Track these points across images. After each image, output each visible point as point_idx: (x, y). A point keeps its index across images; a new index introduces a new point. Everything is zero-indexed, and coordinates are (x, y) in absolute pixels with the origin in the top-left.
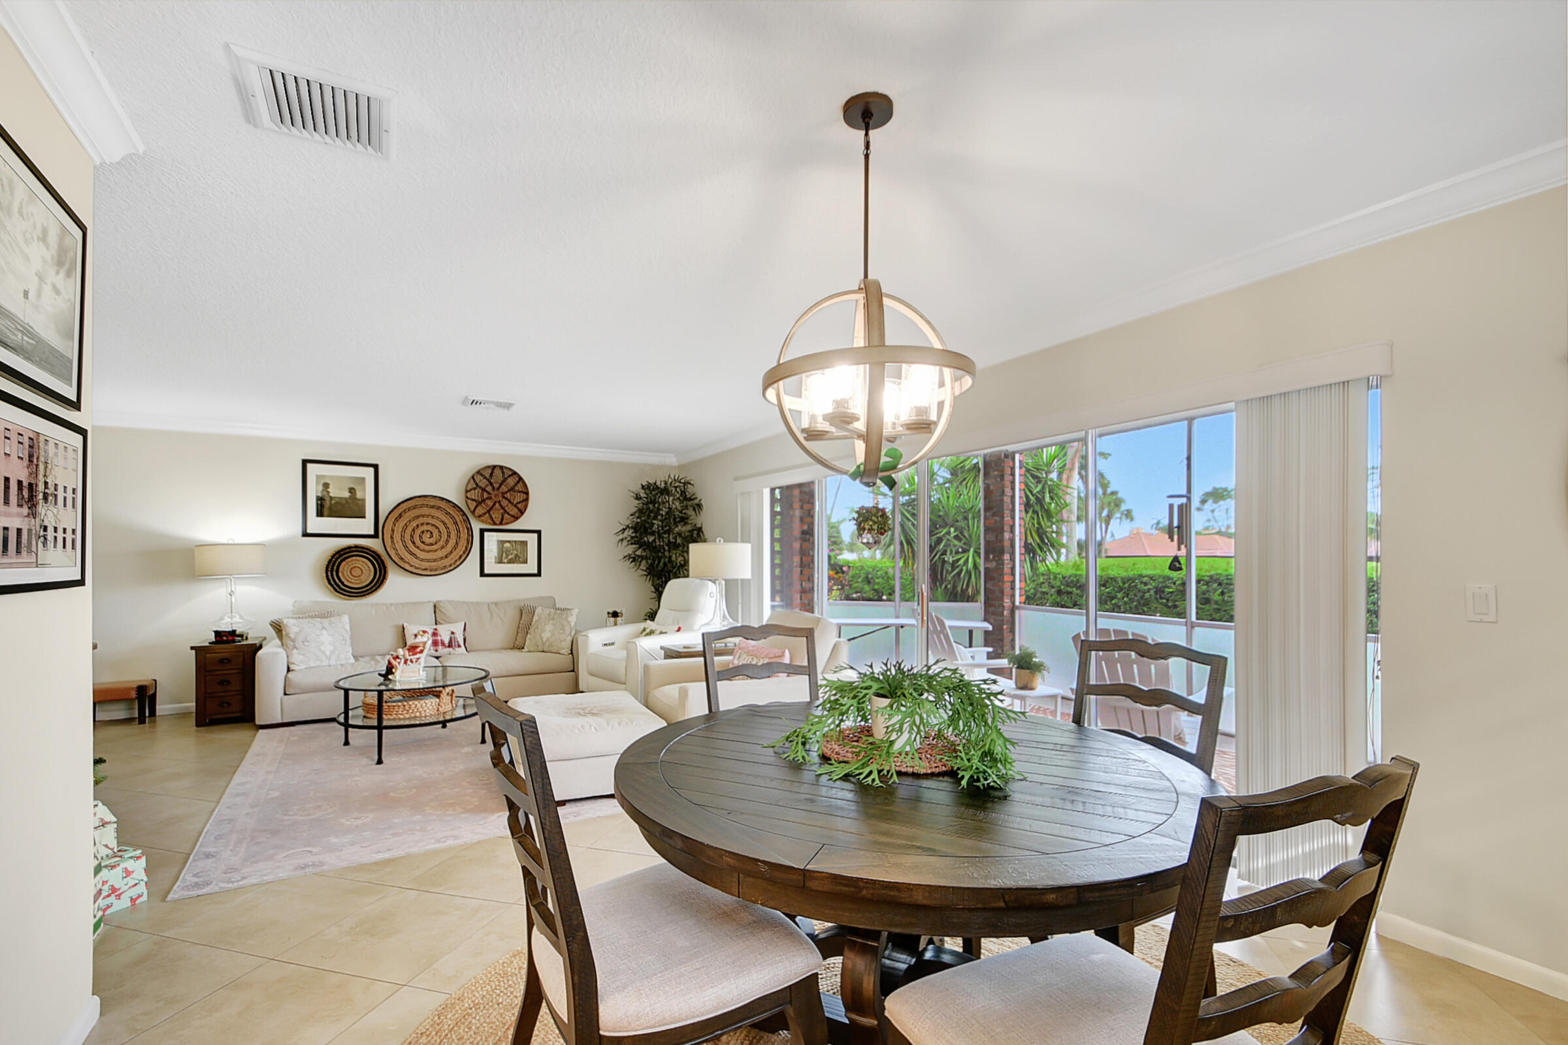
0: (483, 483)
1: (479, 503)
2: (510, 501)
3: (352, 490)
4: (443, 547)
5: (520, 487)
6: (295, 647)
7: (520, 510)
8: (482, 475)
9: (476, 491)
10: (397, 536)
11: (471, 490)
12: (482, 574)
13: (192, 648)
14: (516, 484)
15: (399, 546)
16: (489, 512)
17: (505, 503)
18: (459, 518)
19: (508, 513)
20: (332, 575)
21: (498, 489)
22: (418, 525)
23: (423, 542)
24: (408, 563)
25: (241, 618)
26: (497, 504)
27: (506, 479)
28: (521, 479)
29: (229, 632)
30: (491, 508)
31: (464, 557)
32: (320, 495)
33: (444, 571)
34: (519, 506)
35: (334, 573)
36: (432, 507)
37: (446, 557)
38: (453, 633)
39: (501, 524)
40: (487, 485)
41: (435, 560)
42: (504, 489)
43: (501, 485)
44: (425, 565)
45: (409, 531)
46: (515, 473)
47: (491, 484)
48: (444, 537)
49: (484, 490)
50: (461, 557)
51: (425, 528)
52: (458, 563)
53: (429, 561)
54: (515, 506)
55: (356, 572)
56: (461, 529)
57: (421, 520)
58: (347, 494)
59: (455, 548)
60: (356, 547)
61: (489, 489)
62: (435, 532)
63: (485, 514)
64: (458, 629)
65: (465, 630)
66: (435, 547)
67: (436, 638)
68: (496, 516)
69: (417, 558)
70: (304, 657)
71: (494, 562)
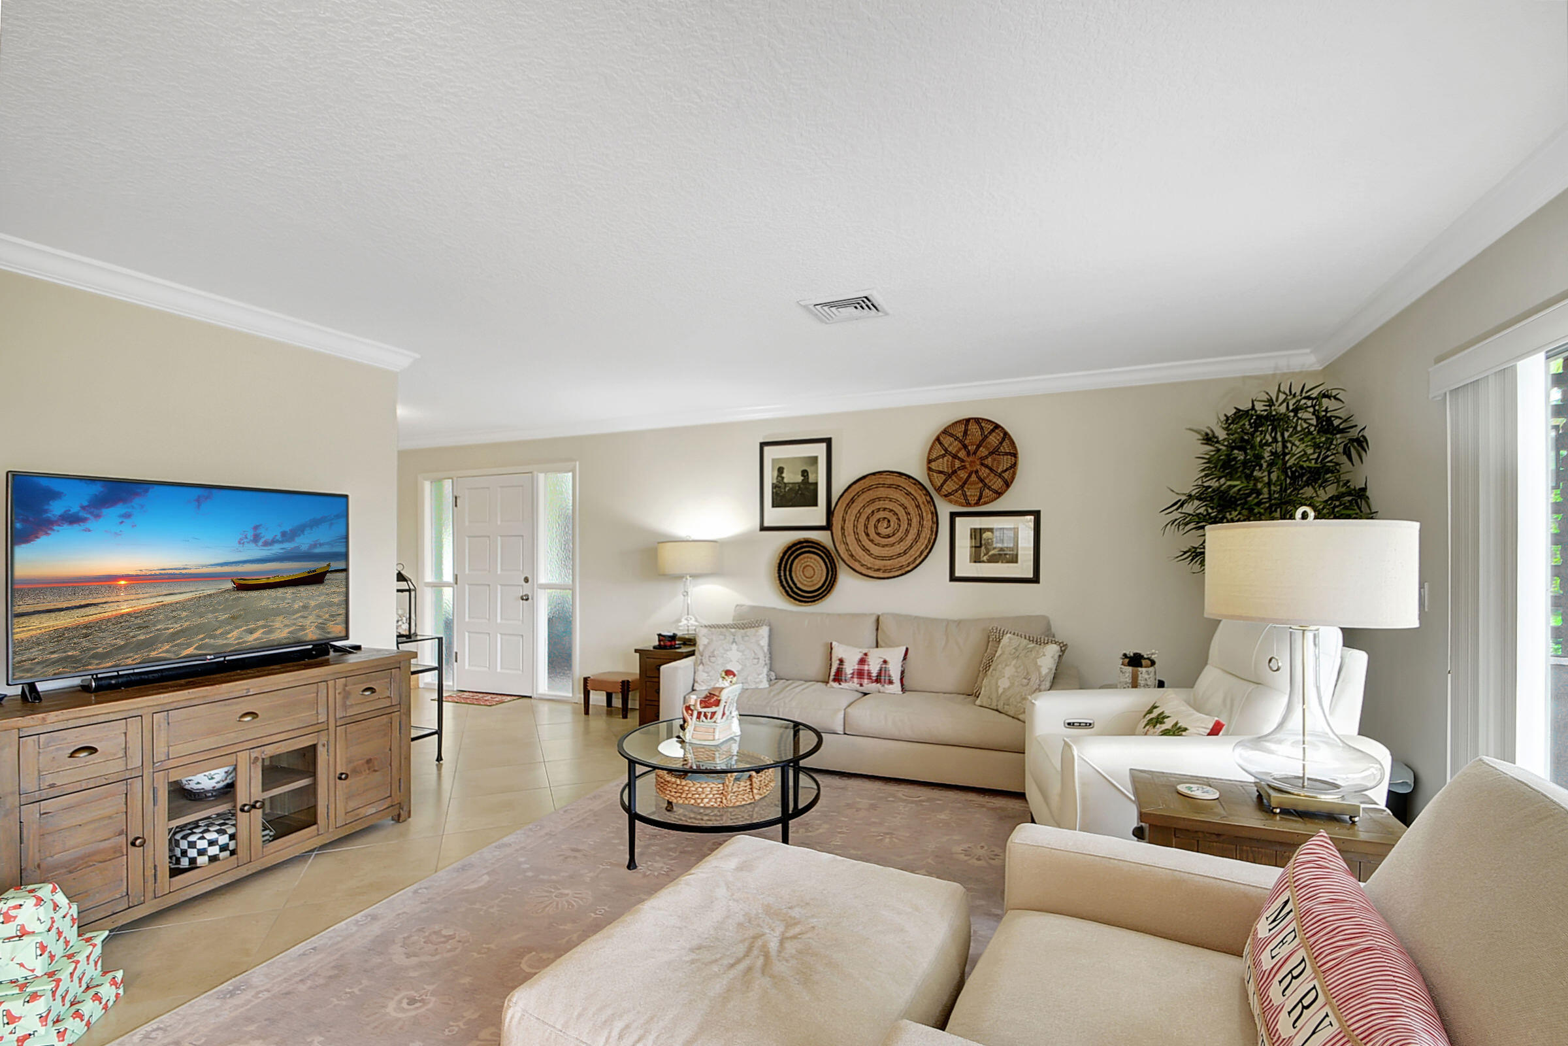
0: (954, 447)
1: (949, 476)
2: (991, 470)
3: (805, 473)
4: (901, 540)
5: (1006, 447)
7: (1005, 481)
8: (952, 435)
9: (945, 459)
10: (849, 526)
11: (937, 458)
12: (953, 578)
13: (636, 651)
14: (1001, 443)
15: (851, 539)
16: (962, 487)
17: (984, 472)
18: (921, 499)
19: (989, 488)
20: (785, 575)
21: (975, 453)
22: (873, 512)
23: (878, 534)
24: (859, 562)
26: (974, 475)
27: (986, 437)
28: (1006, 434)
29: (669, 637)
30: (965, 483)
31: (925, 553)
32: (775, 481)
33: (900, 572)
34: (1006, 475)
35: (788, 573)
36: (890, 486)
37: (905, 553)
38: (885, 662)
39: (977, 504)
40: (960, 450)
41: (891, 558)
42: (983, 452)
43: (979, 446)
44: (879, 563)
45: (862, 520)
46: (997, 426)
47: (965, 447)
48: (904, 526)
49: (955, 457)
50: (921, 553)
51: (882, 514)
52: (917, 562)
53: (883, 558)
54: (1000, 476)
55: (809, 572)
56: (924, 514)
57: (877, 505)
58: (799, 479)
59: (916, 541)
60: (807, 541)
61: (962, 454)
62: (893, 519)
63: (956, 491)
64: (894, 658)
65: (905, 658)
66: (892, 540)
67: (861, 667)
68: (972, 492)
69: (870, 555)
70: (706, 675)
71: (968, 560)
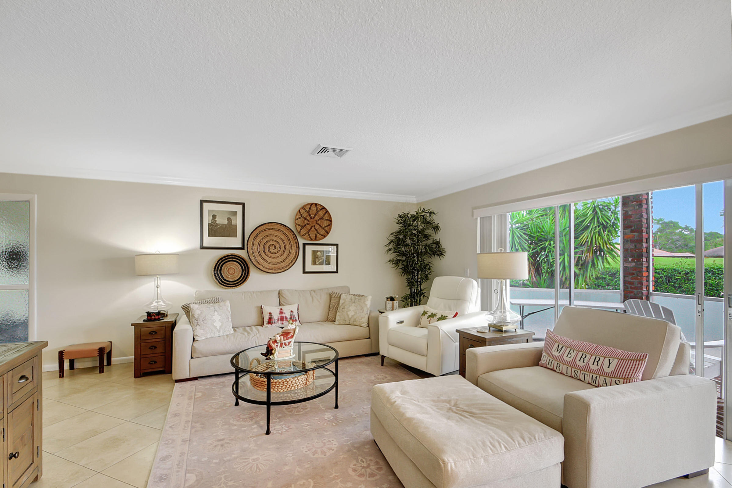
0: (305, 214)
1: (303, 227)
2: (320, 226)
3: (229, 219)
4: (281, 255)
5: (326, 217)
6: (198, 324)
7: (326, 231)
8: (304, 209)
9: (301, 219)
10: (255, 248)
11: (298, 219)
12: (304, 272)
13: (132, 325)
14: (324, 215)
15: (256, 254)
16: (308, 232)
17: (317, 227)
18: (291, 236)
19: (319, 233)
20: (217, 273)
21: (314, 218)
22: (267, 241)
23: (270, 252)
24: (262, 265)
25: (164, 302)
26: (313, 227)
27: (318, 212)
28: (327, 211)
29: (156, 313)
30: (309, 230)
31: (294, 261)
32: (210, 222)
33: (283, 270)
34: (326, 228)
35: (219, 272)
36: (276, 230)
37: (284, 261)
38: (292, 311)
39: (316, 240)
40: (307, 216)
41: (277, 263)
42: (317, 218)
43: (315, 215)
44: (272, 266)
45: (262, 245)
46: (324, 208)
47: (310, 215)
48: (283, 249)
49: (305, 219)
50: (292, 261)
51: (271, 243)
52: (291, 265)
53: (274, 264)
54: (324, 229)
55: (231, 271)
56: (292, 243)
57: (269, 238)
58: (226, 222)
59: (289, 255)
60: (232, 255)
61: (308, 218)
62: (277, 245)
63: (306, 234)
64: (294, 308)
65: (298, 309)
66: (277, 255)
67: (282, 315)
68: (312, 235)
69: (267, 262)
70: (203, 331)
71: (311, 264)
